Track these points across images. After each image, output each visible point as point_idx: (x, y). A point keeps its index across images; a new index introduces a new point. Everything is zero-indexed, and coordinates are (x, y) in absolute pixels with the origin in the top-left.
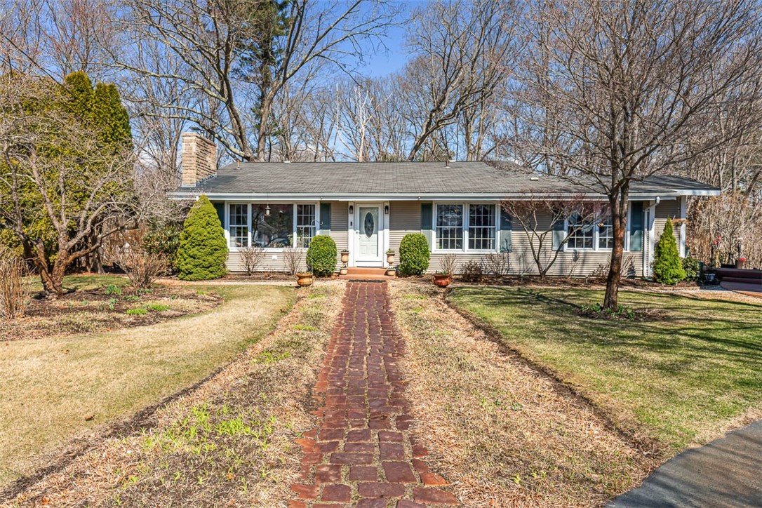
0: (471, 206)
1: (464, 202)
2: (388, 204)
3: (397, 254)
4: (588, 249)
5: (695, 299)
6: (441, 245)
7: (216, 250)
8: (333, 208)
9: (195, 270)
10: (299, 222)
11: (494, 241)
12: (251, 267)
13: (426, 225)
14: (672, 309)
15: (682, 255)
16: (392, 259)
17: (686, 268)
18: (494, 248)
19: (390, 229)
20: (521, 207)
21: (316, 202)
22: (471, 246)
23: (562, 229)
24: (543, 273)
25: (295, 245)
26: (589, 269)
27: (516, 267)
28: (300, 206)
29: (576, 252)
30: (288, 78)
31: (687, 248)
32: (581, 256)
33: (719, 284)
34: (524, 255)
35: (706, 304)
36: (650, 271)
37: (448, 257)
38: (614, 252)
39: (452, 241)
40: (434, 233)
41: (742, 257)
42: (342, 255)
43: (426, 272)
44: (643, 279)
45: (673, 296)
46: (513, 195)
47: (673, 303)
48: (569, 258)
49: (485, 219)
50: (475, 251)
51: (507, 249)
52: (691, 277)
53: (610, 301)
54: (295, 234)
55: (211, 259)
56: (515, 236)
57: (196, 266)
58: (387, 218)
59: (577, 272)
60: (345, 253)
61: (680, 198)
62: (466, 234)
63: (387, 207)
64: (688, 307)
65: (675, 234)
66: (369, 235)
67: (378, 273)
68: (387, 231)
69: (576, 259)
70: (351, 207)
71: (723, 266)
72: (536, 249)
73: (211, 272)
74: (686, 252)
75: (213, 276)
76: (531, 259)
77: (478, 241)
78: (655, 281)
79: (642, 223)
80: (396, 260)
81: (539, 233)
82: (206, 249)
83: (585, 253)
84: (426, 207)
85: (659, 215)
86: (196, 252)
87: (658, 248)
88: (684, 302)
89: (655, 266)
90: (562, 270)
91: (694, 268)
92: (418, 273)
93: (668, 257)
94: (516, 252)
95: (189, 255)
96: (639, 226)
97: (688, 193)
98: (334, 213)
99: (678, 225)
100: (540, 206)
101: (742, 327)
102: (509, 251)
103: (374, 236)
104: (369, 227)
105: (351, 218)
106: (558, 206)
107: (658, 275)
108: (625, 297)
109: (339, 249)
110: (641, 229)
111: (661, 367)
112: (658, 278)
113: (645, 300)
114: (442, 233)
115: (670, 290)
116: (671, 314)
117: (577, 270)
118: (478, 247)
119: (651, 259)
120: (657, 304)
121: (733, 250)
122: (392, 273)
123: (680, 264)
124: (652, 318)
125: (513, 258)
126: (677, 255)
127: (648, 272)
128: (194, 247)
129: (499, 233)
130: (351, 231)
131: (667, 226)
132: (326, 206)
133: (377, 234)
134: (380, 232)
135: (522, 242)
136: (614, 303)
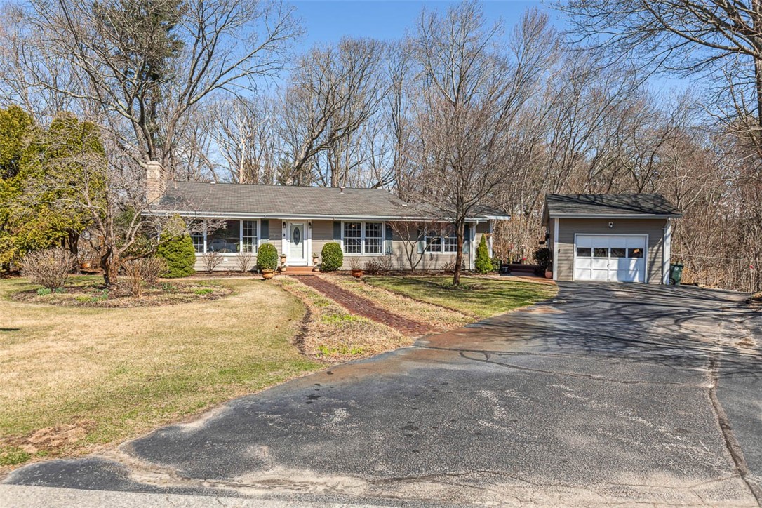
0: (367, 223)
1: (362, 221)
2: (311, 222)
3: (320, 256)
4: (439, 253)
5: (497, 280)
6: (346, 250)
7: (189, 254)
8: (270, 223)
9: (173, 270)
10: (245, 234)
11: (381, 247)
12: (212, 267)
13: (337, 236)
14: (486, 285)
15: (491, 256)
16: (316, 260)
17: (492, 264)
18: (381, 252)
19: (312, 239)
20: (400, 226)
21: (258, 219)
22: (367, 251)
23: (423, 239)
24: (414, 268)
25: (241, 250)
26: (440, 265)
27: (396, 265)
28: (245, 222)
29: (431, 255)
30: (191, 104)
31: (493, 252)
32: (435, 257)
33: (509, 272)
34: (401, 256)
35: (502, 282)
36: (474, 266)
37: (354, 258)
38: (458, 254)
39: (354, 248)
40: (342, 242)
41: (524, 257)
42: (282, 258)
43: (340, 269)
44: (469, 270)
45: (486, 279)
46: (395, 217)
47: (486, 282)
48: (428, 258)
49: (376, 232)
50: (369, 254)
51: (390, 253)
52: (495, 269)
53: (456, 281)
54: (241, 242)
55: (185, 261)
56: (395, 244)
57: (174, 267)
58: (310, 231)
59: (432, 267)
60: (283, 256)
61: (489, 221)
62: (363, 242)
63: (310, 224)
64: (493, 283)
65: (486, 243)
66: (297, 243)
67: (307, 270)
68: (310, 240)
69: (431, 259)
70: (284, 223)
71: (514, 262)
72: (409, 253)
73: (186, 271)
74: (493, 255)
75: (187, 274)
76: (405, 259)
77: (371, 248)
78: (476, 271)
79: (469, 236)
80: (319, 260)
81: (412, 242)
82: (182, 254)
83: (437, 255)
84: (337, 224)
85: (478, 231)
86: (174, 256)
87: (477, 251)
88: (491, 281)
89: (476, 263)
90: (424, 267)
91: (497, 264)
92: (335, 270)
93: (483, 257)
94: (395, 255)
95: (168, 259)
96: (468, 237)
97: (493, 218)
98: (271, 227)
99: (488, 237)
100: (411, 224)
101: (515, 290)
102: (391, 254)
103: (300, 244)
104: (297, 238)
105: (284, 231)
106: (421, 225)
107: (478, 268)
108: (463, 280)
109: (279, 254)
110: (468, 240)
111: (481, 302)
112: (478, 270)
113: (473, 281)
114: (347, 242)
115: (484, 276)
116: (485, 287)
117: (432, 266)
118: (371, 251)
119: (474, 258)
120: (478, 283)
121: (519, 253)
122: (318, 270)
123: (489, 261)
124: (477, 289)
125: (394, 260)
126: (487, 256)
127: (472, 267)
128: (172, 252)
129: (384, 242)
130: (284, 240)
131: (483, 238)
132: (265, 222)
133: (303, 242)
134: (305, 241)
135: (400, 248)
136: (458, 282)
